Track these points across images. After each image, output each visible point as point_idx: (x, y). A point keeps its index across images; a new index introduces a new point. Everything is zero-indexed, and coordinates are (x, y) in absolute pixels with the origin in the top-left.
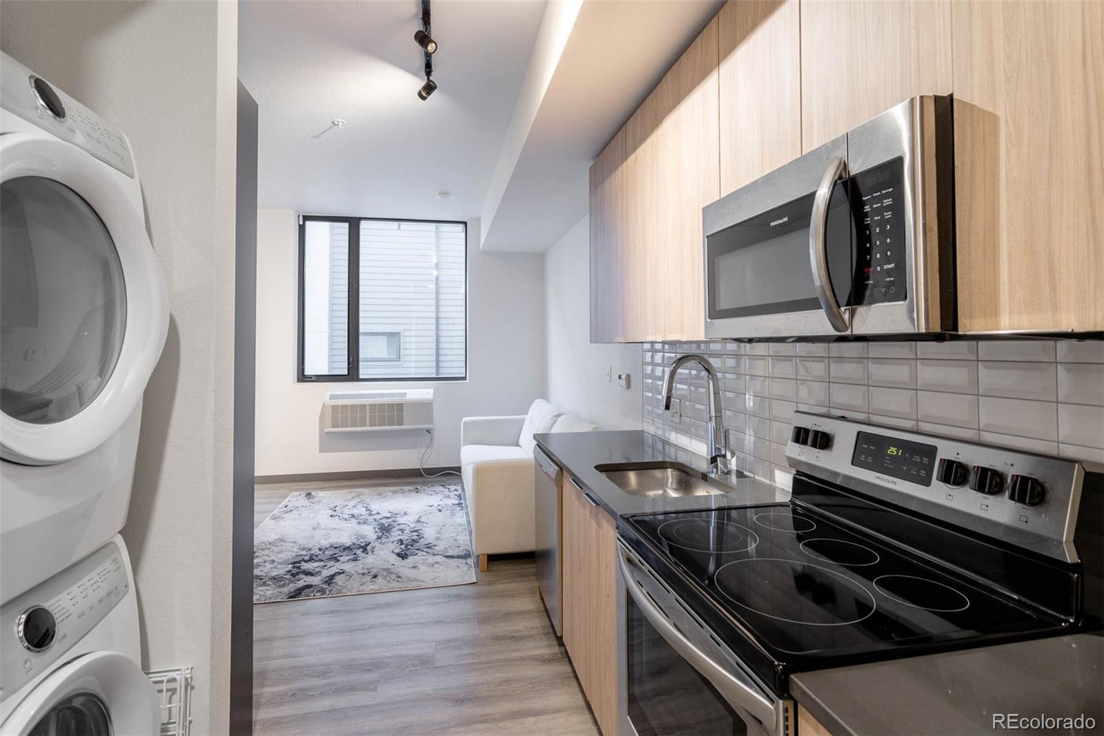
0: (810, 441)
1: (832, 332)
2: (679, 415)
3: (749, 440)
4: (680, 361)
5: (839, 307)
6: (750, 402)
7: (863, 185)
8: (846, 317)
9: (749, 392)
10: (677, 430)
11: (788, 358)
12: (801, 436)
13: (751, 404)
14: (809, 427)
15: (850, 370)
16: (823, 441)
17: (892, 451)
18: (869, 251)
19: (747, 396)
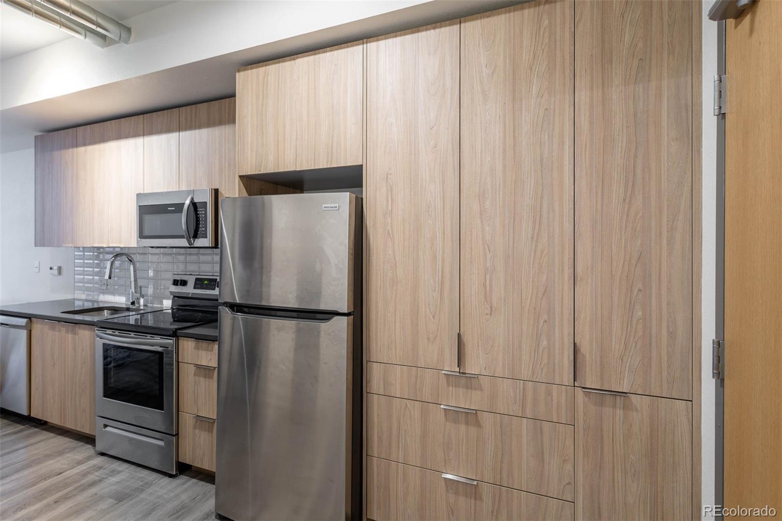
0: (179, 284)
1: (188, 246)
2: (106, 285)
3: (150, 291)
4: (116, 256)
5: (190, 238)
6: (151, 273)
7: (198, 205)
8: (192, 241)
9: (151, 269)
10: (104, 293)
11: (170, 254)
12: (176, 283)
13: (152, 274)
14: (179, 279)
15: (194, 258)
16: (184, 283)
17: (206, 282)
18: (199, 224)
19: (150, 271)
